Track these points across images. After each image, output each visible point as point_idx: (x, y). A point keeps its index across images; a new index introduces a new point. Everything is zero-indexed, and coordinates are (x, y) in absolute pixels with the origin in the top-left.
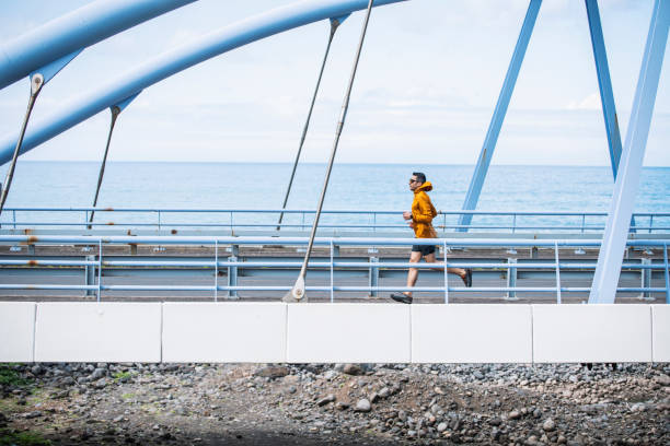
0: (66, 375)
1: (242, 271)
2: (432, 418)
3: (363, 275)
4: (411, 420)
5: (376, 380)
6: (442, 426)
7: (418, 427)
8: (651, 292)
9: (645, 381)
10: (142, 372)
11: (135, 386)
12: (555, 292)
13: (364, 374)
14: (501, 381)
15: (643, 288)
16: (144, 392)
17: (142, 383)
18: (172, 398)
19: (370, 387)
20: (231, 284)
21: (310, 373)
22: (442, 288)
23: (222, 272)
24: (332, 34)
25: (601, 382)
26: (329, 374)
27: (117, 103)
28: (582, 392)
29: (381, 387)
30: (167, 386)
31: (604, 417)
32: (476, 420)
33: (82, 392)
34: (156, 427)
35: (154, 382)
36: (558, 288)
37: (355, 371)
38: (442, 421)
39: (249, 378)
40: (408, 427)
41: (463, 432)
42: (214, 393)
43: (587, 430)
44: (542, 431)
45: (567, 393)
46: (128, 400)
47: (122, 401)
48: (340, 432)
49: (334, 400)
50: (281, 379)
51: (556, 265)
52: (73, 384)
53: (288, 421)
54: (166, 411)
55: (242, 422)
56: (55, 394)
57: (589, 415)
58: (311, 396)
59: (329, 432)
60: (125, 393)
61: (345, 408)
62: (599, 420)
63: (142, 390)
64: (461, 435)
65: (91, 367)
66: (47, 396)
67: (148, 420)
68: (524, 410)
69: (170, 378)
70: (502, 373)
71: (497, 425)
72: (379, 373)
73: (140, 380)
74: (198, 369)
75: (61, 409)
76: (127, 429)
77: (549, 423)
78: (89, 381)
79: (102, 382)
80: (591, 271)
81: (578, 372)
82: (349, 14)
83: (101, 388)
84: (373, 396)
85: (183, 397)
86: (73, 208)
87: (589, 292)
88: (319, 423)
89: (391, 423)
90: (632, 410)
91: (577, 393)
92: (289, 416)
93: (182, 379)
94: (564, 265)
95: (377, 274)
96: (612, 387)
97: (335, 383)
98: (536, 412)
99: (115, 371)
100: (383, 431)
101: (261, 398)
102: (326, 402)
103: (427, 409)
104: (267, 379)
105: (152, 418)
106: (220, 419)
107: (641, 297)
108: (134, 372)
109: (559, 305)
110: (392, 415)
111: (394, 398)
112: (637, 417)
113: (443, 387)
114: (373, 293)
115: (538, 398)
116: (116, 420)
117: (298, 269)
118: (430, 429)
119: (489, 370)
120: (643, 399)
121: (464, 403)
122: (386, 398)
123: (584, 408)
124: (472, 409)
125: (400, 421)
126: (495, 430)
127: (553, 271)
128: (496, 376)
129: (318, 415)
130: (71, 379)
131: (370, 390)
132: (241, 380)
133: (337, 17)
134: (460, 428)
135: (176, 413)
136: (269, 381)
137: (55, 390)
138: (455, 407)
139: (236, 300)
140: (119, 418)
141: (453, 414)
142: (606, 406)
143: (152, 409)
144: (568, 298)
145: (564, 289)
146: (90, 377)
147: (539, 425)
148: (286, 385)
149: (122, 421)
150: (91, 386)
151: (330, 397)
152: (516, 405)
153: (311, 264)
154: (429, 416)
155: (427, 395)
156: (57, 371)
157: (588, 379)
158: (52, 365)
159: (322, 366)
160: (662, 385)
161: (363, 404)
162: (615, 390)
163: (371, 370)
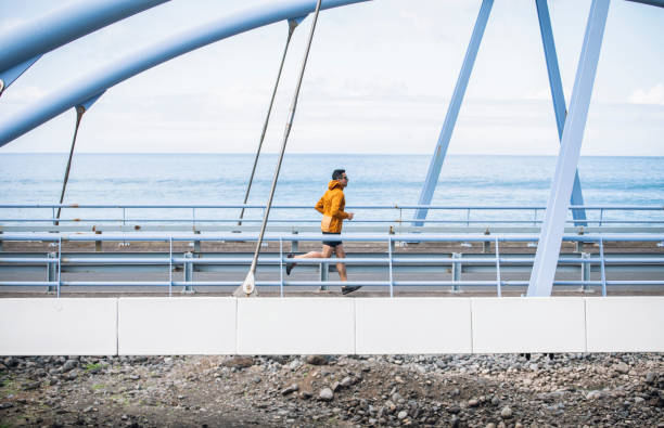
0: (36, 367)
1: (197, 267)
2: (393, 406)
3: (314, 270)
4: (371, 408)
5: (339, 370)
6: (402, 414)
7: (379, 415)
8: (591, 285)
9: (603, 369)
10: (112, 363)
11: (105, 377)
12: (496, 285)
13: (326, 364)
14: (463, 370)
15: (582, 282)
16: (114, 383)
17: (112, 374)
18: (140, 389)
19: (332, 376)
20: (187, 280)
21: (276, 363)
22: (387, 283)
23: (178, 268)
24: (290, 34)
25: (561, 370)
26: (293, 364)
27: (82, 102)
28: (542, 380)
29: (343, 377)
30: (136, 377)
31: (561, 405)
32: (435, 408)
33: (53, 383)
34: (125, 417)
35: (124, 373)
36: (498, 282)
37: (318, 361)
38: (402, 409)
39: (216, 368)
40: (369, 415)
41: (423, 419)
42: (181, 383)
43: (543, 418)
44: (499, 419)
45: (527, 381)
46: (98, 391)
47: (92, 392)
48: (303, 420)
49: (297, 390)
50: (247, 369)
51: (496, 259)
52: (44, 375)
53: (253, 410)
54: (135, 401)
55: (209, 411)
56: (27, 385)
57: (546, 402)
58: (275, 385)
59: (292, 420)
60: (95, 384)
61: (307, 397)
62: (555, 407)
63: (112, 380)
64: (420, 423)
65: (62, 359)
66: (19, 387)
67: (117, 410)
68: (482, 398)
69: (140, 369)
70: (464, 362)
71: (456, 413)
72: (341, 363)
73: (110, 371)
74: (167, 360)
75: (32, 400)
76: (96, 419)
77: (506, 410)
78: (60, 372)
79: (72, 373)
80: (530, 265)
81: (539, 360)
82: (307, 15)
83: (72, 379)
84: (335, 385)
85: (151, 388)
86: (40, 204)
87: (527, 285)
88: (283, 412)
89: (352, 411)
90: (588, 397)
91: (537, 381)
92: (253, 405)
93: (151, 370)
94: (503, 260)
95: (327, 268)
96: (572, 375)
97: (299, 373)
98: (494, 400)
99: (86, 363)
100: (345, 419)
101: (227, 387)
102: (290, 392)
103: (388, 397)
104: (233, 369)
105: (120, 408)
106: (187, 409)
107: (581, 290)
108: (105, 363)
109: (500, 298)
110: (353, 403)
111: (356, 388)
112: (592, 404)
113: (403, 376)
114: (323, 288)
115: (497, 387)
116: (85, 410)
117: (249, 265)
118: (391, 417)
119: (451, 360)
120: (601, 387)
121: (424, 391)
122: (348, 387)
123: (541, 396)
124: (431, 398)
125: (362, 409)
126: (454, 418)
127: (493, 265)
128: (458, 365)
129: (282, 404)
130: (42, 371)
131: (332, 380)
132: (208, 370)
133: (294, 18)
134: (420, 416)
135: (144, 403)
136: (235, 372)
137: (28, 382)
138: (415, 396)
139: (192, 295)
140: (89, 408)
141: (413, 402)
142: (562, 393)
143: (121, 400)
144: (509, 291)
145: (504, 282)
146: (61, 368)
147: (497, 412)
148: (252, 375)
149: (91, 411)
150: (62, 378)
151: (294, 386)
152: (475, 393)
153: (261, 259)
154: (390, 405)
155: (388, 384)
156: (29, 363)
157: (548, 367)
158: (24, 358)
159: (288, 356)
160: (621, 373)
161: (326, 393)
162: (575, 378)
163: (333, 360)
